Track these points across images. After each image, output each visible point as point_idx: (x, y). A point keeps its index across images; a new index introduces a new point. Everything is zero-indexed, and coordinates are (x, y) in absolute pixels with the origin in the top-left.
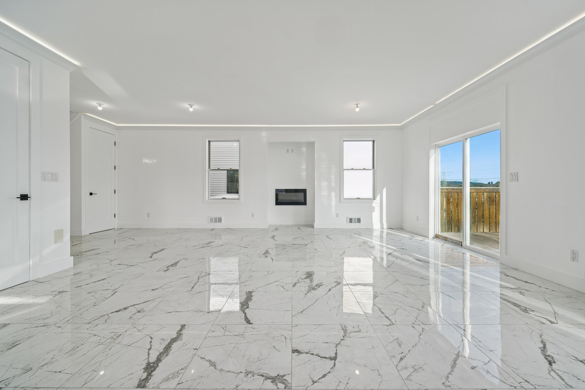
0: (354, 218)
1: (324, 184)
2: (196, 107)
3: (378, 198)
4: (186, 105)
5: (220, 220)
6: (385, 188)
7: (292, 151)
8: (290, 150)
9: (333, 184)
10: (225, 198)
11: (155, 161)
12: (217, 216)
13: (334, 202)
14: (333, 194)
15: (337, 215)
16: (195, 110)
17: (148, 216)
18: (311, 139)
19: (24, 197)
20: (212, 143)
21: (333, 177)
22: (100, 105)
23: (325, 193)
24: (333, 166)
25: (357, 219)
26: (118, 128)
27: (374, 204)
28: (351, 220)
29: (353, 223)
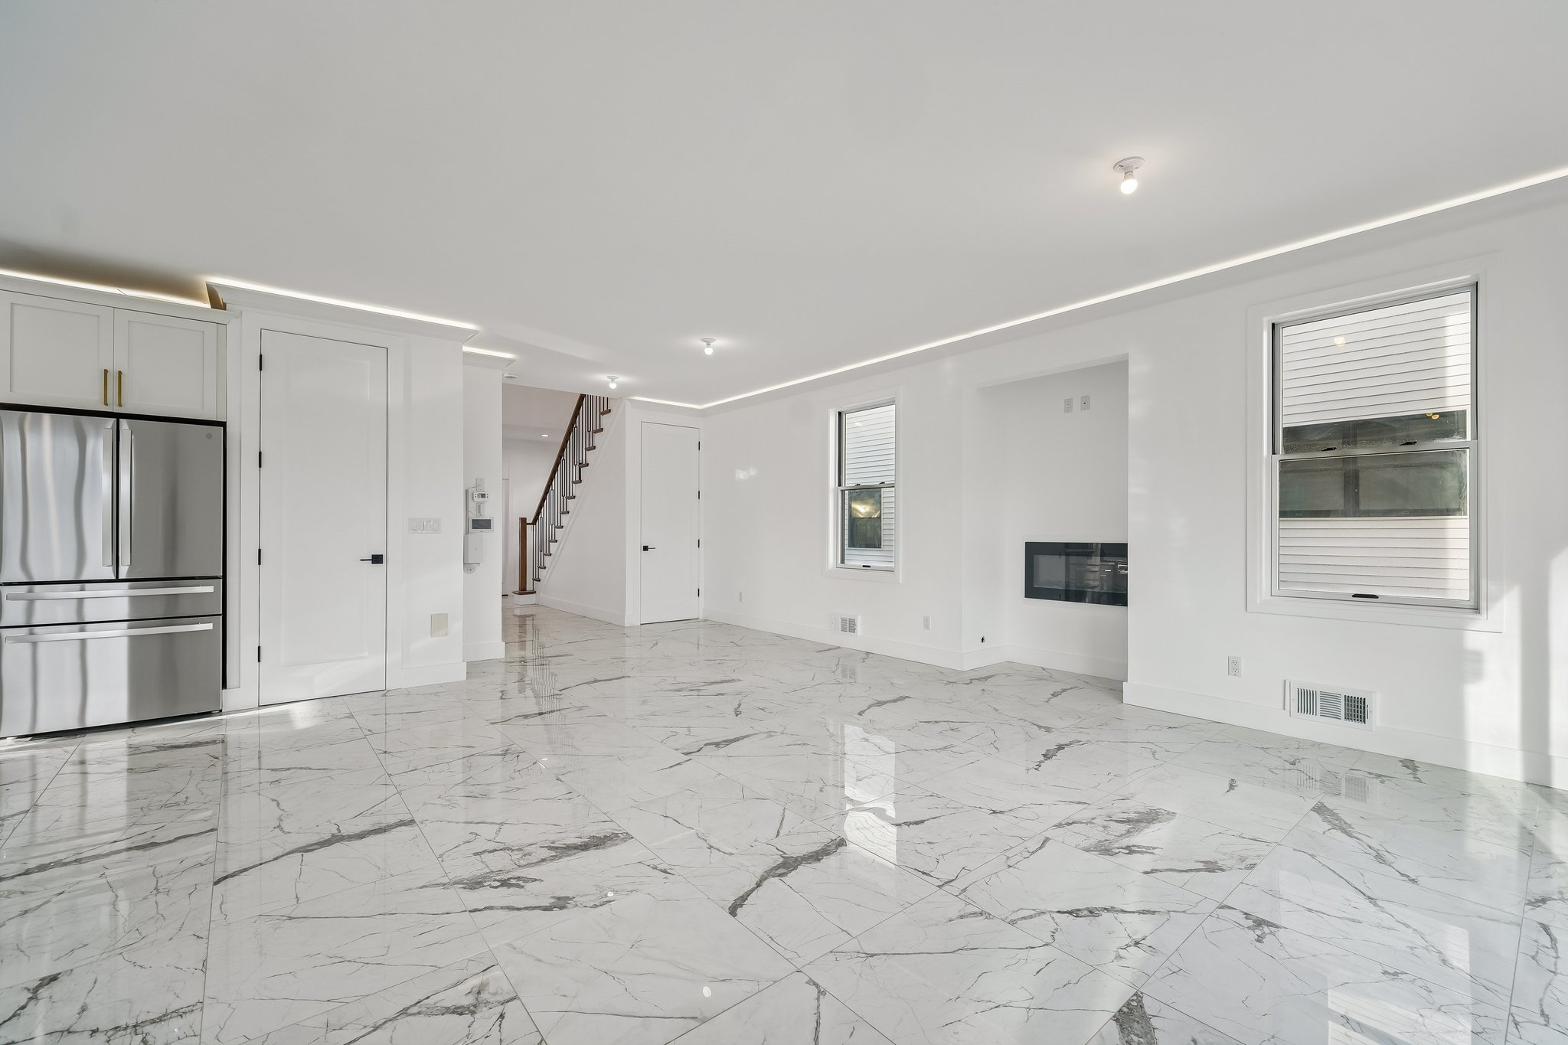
0: (1325, 690)
1: (1177, 526)
2: (720, 342)
4: (697, 342)
5: (851, 626)
7: (1085, 403)
8: (1077, 404)
10: (869, 567)
12: (848, 614)
15: (1234, 667)
16: (718, 353)
18: (1119, 349)
19: (376, 560)
20: (849, 419)
22: (613, 380)
25: (1348, 699)
26: (703, 413)
27: (1478, 635)
28: (1306, 701)
29: (1318, 718)
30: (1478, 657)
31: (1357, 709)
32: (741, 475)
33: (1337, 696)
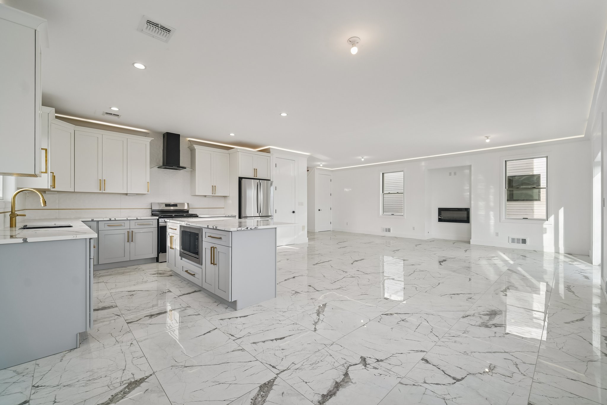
0: (517, 238)
1: (481, 204)
3: (552, 219)
4: (360, 157)
5: (389, 230)
6: (563, 208)
7: (455, 174)
8: (453, 174)
9: (492, 204)
10: (394, 215)
11: (351, 190)
12: (388, 227)
13: (492, 222)
14: (492, 213)
15: (497, 234)
17: (347, 225)
18: (468, 163)
19: (294, 212)
20: (385, 175)
21: (491, 197)
23: (482, 212)
24: (492, 187)
25: (522, 239)
26: (332, 171)
27: (546, 225)
28: (513, 240)
29: (516, 244)
30: (546, 229)
31: (524, 241)
32: (346, 190)
33: (520, 239)
